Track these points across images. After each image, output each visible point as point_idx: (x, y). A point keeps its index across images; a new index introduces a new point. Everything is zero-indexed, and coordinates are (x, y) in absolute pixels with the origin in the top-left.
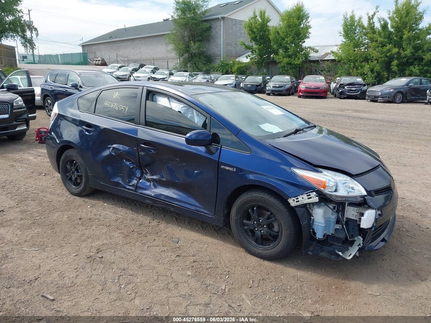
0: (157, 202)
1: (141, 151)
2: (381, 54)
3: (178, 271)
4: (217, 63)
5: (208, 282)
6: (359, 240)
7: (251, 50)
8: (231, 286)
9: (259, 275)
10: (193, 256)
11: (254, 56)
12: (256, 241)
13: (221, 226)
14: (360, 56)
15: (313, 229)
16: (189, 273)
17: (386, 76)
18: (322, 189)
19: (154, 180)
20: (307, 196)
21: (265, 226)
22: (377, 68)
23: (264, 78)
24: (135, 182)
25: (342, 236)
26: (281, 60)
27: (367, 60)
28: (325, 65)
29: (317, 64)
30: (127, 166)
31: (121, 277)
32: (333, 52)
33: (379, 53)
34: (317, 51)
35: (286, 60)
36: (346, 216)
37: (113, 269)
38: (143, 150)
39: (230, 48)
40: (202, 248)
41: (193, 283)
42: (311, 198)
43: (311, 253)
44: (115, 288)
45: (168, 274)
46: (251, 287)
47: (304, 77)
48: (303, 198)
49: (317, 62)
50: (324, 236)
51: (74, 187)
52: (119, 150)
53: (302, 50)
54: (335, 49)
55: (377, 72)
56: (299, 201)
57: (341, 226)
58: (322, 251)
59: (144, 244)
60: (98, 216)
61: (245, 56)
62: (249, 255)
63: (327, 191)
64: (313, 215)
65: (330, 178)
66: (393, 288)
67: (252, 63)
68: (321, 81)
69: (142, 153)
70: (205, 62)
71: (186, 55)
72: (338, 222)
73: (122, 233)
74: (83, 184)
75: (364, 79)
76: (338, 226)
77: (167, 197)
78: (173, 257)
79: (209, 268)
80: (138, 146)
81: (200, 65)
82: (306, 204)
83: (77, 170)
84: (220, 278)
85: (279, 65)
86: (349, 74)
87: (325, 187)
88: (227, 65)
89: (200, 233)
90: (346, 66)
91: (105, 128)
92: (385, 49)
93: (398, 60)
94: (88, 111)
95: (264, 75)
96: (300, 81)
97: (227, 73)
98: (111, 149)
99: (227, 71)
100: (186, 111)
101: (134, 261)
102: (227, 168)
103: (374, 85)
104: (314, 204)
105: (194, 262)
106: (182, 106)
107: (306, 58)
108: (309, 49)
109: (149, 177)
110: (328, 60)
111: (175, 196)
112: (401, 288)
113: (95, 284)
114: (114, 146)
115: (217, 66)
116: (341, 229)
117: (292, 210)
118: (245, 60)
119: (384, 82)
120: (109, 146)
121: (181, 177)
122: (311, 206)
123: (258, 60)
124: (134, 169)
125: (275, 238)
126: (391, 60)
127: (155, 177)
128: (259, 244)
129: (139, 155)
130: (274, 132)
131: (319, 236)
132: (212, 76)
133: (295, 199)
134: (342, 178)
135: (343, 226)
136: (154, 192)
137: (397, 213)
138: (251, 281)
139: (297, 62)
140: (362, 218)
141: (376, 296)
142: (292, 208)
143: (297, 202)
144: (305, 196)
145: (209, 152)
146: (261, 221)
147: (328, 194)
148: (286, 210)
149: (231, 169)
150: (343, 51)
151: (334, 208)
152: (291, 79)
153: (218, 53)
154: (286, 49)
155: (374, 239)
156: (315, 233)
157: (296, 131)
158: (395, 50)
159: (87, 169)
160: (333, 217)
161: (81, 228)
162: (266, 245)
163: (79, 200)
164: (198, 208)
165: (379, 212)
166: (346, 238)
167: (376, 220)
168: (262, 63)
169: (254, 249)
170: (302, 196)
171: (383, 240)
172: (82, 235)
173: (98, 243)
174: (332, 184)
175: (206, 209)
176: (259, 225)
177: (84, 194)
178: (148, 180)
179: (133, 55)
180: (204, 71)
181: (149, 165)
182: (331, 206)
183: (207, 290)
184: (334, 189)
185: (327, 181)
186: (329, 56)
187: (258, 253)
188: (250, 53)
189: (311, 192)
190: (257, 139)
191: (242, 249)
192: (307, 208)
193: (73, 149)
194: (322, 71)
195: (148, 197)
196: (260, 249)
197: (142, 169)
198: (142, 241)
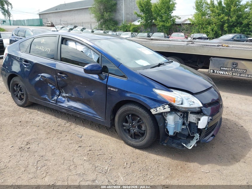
0: (69, 111)
1: (58, 78)
2: (218, 20)
3: (78, 157)
4: (121, 25)
5: (97, 165)
6: (197, 136)
7: (141, 17)
8: (112, 167)
9: (131, 159)
10: (90, 146)
11: (143, 21)
12: (131, 137)
13: (109, 126)
14: (206, 21)
15: (167, 129)
16: (85, 158)
17: (221, 33)
18: (173, 103)
19: (67, 97)
20: (163, 107)
21: (136, 127)
22: (216, 28)
23: (148, 34)
24: (55, 98)
25: (186, 133)
26: (158, 23)
27: (209, 23)
28: (184, 27)
29: (180, 26)
30: (51, 87)
31: (39, 162)
32: (189, 19)
33: (216, 20)
34: (180, 18)
35: (161, 24)
36: (189, 120)
37: (35, 156)
38: (60, 77)
39: (128, 16)
40: (96, 141)
41: (87, 165)
42: (165, 109)
43: (166, 145)
44: (33, 170)
45: (71, 159)
46: (125, 168)
47: (172, 33)
48: (160, 109)
49: (180, 25)
50: (174, 133)
51: (20, 101)
52: (45, 77)
53: (171, 17)
54: (190, 17)
55: (215, 31)
56: (157, 111)
57: (186, 127)
58: (173, 143)
59: (59, 138)
60: (33, 120)
61: (137, 21)
62: (127, 145)
63: (176, 104)
64: (167, 120)
65: (178, 96)
66: (218, 167)
67: (141, 25)
68: (182, 36)
69: (59, 79)
70: (113, 25)
71: (102, 20)
72: (184, 124)
73: (46, 131)
74: (25, 99)
75: (208, 35)
76: (184, 127)
77: (75, 108)
78: (76, 148)
79: (99, 155)
80: (56, 75)
81: (111, 27)
82: (162, 113)
83: (21, 90)
84: (105, 162)
85: (157, 27)
86: (199, 32)
87: (174, 101)
88: (127, 26)
89: (97, 131)
90: (197, 27)
91: (36, 63)
92: (220, 17)
93: (228, 24)
94: (26, 52)
95: (148, 32)
96: (170, 36)
97: (127, 31)
98: (40, 76)
99: (127, 30)
100: (86, 51)
101: (51, 150)
102: (112, 89)
103: (213, 38)
104: (167, 113)
105: (90, 150)
106: (84, 48)
107: (174, 22)
108: (175, 17)
109: (64, 95)
110: (186, 24)
111: (80, 108)
112: (224, 167)
113: (21, 166)
114: (42, 74)
115: (121, 27)
116: (185, 129)
117: (153, 117)
118: (137, 23)
119: (219, 37)
120: (39, 75)
121: (84, 95)
122: (166, 114)
123: (145, 24)
124: (55, 90)
125: (143, 134)
126: (224, 24)
127: (67, 95)
128: (133, 138)
129: (57, 80)
130: (144, 66)
131: (171, 133)
132: (117, 33)
133: (155, 109)
134: (186, 96)
135: (187, 127)
136: (67, 105)
137: (223, 116)
138: (126, 163)
139: (168, 25)
140: (199, 122)
141: (206, 173)
142: (153, 115)
143: (156, 111)
144: (161, 108)
145: (100, 78)
146: (134, 123)
147: (176, 106)
148: (149, 117)
149: (114, 90)
150: (195, 18)
151: (181, 115)
152: (165, 35)
153: (121, 19)
154: (162, 17)
155: (206, 135)
156: (168, 132)
157: (159, 65)
158: (226, 18)
159: (26, 89)
160: (180, 121)
161: (20, 128)
162: (137, 139)
163: (22, 109)
164: (95, 115)
165: (211, 118)
166: (189, 134)
167: (208, 123)
168: (147, 25)
169: (130, 142)
170: (159, 108)
171: (213, 135)
172: (19, 133)
173: (28, 138)
174: (179, 99)
175: (99, 116)
176: (133, 126)
177: (25, 105)
178: (64, 97)
179: (70, 20)
180: (113, 30)
181: (63, 87)
182: (179, 114)
183: (95, 170)
184: (181, 102)
185: (176, 97)
186: (187, 21)
187: (132, 144)
188: (140, 19)
189: (165, 105)
190: (131, 70)
191: (122, 141)
192: (162, 115)
193: (17, 77)
194: (183, 30)
195: (63, 108)
196: (133, 142)
197: (60, 90)
198: (58, 136)
